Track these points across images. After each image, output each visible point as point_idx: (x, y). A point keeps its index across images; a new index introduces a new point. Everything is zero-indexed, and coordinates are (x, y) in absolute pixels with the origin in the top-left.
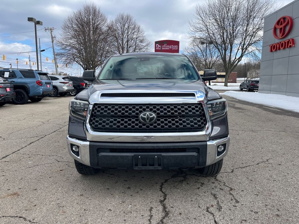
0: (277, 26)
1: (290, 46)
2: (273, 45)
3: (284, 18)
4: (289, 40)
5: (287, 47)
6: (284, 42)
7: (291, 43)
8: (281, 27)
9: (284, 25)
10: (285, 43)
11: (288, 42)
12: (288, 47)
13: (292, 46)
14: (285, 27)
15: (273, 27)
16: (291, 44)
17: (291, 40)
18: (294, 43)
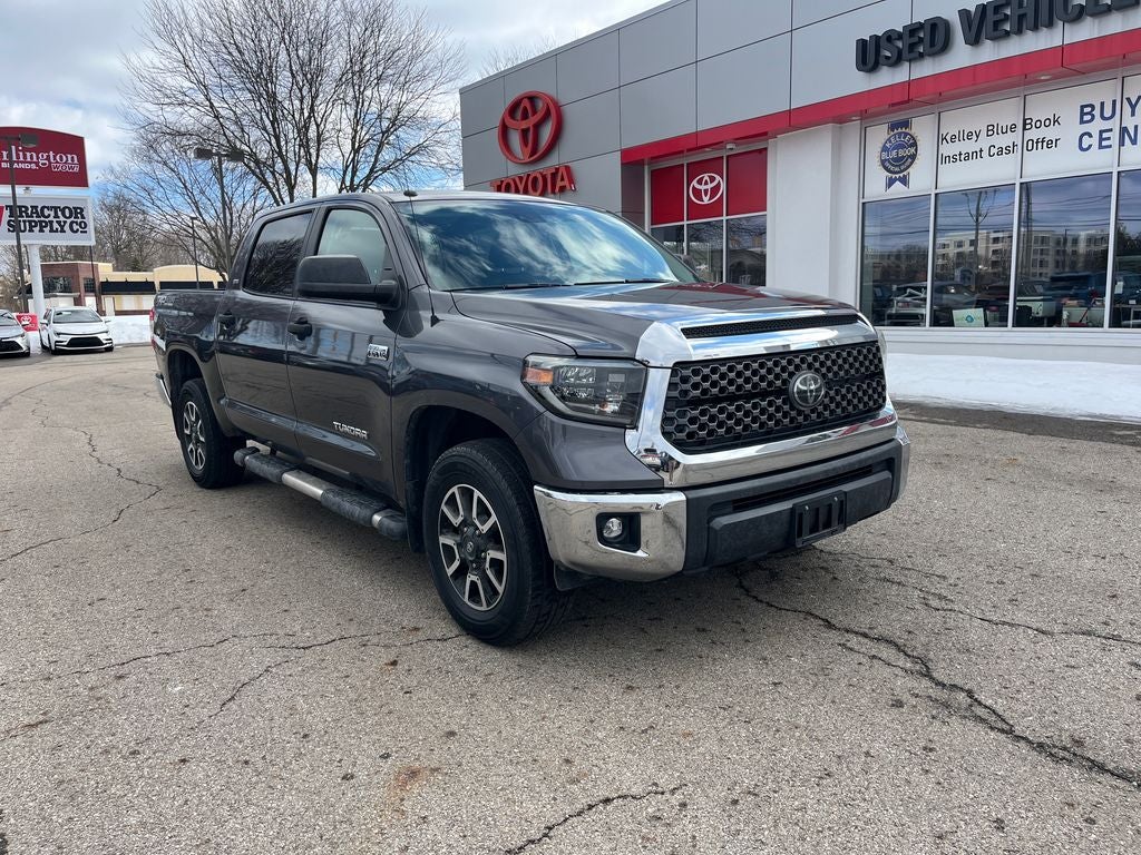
0: (509, 122)
1: (562, 189)
2: (502, 182)
3: (532, 98)
4: (557, 169)
5: (553, 192)
6: (541, 174)
7: (562, 179)
8: (524, 125)
9: (532, 120)
10: (544, 178)
11: (554, 176)
12: (557, 190)
13: (568, 187)
14: (538, 126)
15: (498, 123)
16: (566, 183)
17: (562, 170)
18: (571, 181)
